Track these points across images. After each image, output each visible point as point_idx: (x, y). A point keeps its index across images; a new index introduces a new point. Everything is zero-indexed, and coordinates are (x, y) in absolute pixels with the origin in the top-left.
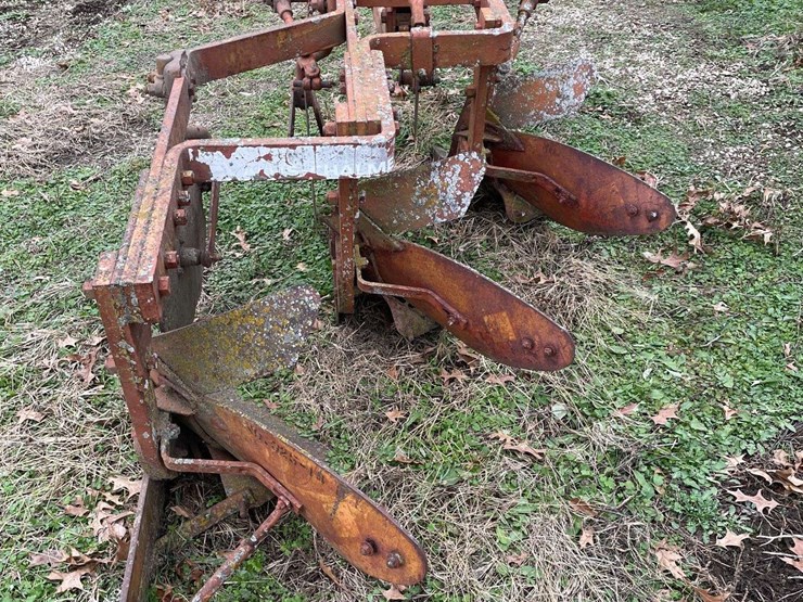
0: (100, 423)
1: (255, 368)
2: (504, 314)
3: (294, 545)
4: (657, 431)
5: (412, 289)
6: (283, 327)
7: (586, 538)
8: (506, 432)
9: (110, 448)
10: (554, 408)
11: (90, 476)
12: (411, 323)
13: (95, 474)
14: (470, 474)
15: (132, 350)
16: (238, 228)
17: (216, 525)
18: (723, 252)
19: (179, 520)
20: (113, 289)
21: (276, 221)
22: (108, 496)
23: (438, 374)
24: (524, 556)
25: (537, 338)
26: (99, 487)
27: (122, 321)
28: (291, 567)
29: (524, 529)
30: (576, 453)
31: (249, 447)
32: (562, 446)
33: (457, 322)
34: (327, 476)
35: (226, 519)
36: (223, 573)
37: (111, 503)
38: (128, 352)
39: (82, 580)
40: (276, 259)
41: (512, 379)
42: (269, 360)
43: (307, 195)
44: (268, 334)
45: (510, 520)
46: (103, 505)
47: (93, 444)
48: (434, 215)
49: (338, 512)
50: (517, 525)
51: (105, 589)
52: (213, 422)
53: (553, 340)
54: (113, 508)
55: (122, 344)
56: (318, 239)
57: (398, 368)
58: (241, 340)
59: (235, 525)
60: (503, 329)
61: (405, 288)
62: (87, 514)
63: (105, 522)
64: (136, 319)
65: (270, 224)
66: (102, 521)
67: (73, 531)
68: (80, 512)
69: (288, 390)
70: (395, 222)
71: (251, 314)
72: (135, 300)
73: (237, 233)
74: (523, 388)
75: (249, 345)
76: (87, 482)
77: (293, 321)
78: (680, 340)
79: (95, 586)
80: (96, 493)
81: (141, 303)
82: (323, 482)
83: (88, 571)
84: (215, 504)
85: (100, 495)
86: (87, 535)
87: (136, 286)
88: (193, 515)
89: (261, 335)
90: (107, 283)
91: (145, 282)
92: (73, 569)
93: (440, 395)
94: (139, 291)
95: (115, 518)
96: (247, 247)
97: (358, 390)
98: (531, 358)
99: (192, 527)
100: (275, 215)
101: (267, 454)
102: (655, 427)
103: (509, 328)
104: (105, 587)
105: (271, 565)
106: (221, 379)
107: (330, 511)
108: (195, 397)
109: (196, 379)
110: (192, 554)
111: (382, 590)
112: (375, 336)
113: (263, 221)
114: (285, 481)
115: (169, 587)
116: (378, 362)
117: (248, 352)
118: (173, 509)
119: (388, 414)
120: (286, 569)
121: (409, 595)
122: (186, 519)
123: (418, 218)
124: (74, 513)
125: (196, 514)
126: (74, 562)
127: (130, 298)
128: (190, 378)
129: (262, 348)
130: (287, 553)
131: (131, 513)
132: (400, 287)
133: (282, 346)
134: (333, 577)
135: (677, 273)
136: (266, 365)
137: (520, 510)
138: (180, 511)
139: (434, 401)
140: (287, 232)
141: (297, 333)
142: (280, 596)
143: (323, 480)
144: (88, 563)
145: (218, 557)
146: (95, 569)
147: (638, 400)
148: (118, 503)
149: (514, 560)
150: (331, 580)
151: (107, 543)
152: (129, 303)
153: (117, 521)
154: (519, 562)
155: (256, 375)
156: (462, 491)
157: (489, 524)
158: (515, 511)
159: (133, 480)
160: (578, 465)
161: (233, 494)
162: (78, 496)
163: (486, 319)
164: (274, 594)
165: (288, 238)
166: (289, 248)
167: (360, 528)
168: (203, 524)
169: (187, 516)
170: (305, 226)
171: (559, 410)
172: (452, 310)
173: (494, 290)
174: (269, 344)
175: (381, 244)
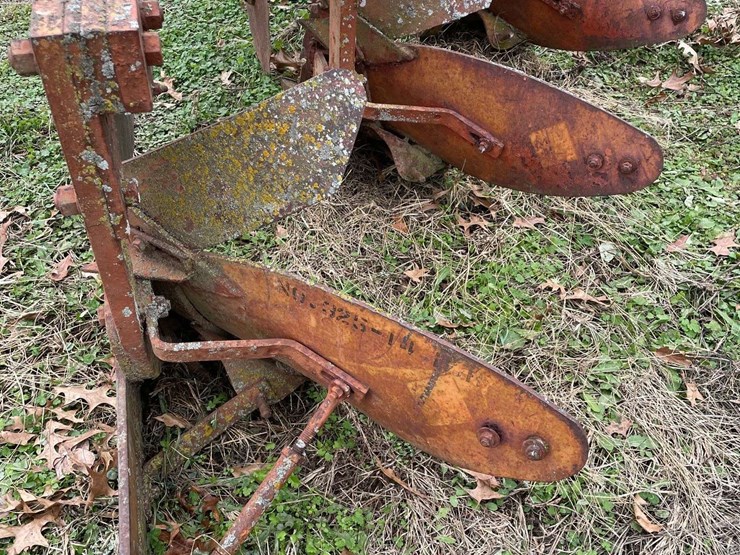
0: (29, 318)
1: (279, 202)
2: (562, 126)
3: (336, 445)
4: (722, 263)
5: (430, 109)
6: (316, 137)
7: (692, 393)
8: (556, 281)
9: (49, 350)
10: (601, 248)
11: (27, 390)
12: (415, 163)
13: (34, 388)
14: (536, 333)
15: (104, 165)
16: (163, 73)
17: (224, 433)
18: (723, 70)
19: (173, 433)
20: (69, 44)
21: (210, 63)
22: (60, 414)
23: (455, 222)
24: (625, 424)
25: (609, 152)
26: (43, 402)
27: (87, 110)
28: (338, 475)
29: (616, 391)
30: (643, 296)
31: (279, 317)
32: (621, 290)
33: (491, 147)
34: (420, 342)
35: (237, 424)
36: (264, 496)
37: (66, 422)
38: (99, 170)
39: (43, 533)
40: (219, 107)
41: (541, 220)
42: (299, 187)
43: (239, 34)
44: (296, 147)
45: (595, 383)
46: (53, 425)
47: (23, 346)
48: (451, 8)
49: (434, 391)
50: (606, 387)
51: (81, 541)
52: (219, 287)
53: (633, 151)
54: (69, 427)
55: (88, 154)
56: (267, 80)
57: (407, 218)
58: (256, 159)
59: (248, 430)
60: (559, 146)
61: (420, 109)
62: (32, 440)
63: (61, 448)
64: (110, 106)
65: (203, 67)
66: (56, 447)
67: (17, 465)
68: (23, 439)
69: (274, 257)
70: (400, 21)
71: (269, 117)
72: (107, 68)
73: (162, 80)
74: (558, 230)
75: (269, 166)
76: (24, 398)
77: (330, 125)
78: (711, 164)
79: (67, 540)
80: (40, 411)
81: (120, 71)
82: (411, 350)
83: (50, 519)
84: (218, 406)
85: (47, 412)
86: (39, 469)
87: (110, 36)
88: (189, 424)
89: (286, 149)
90: (58, 32)
91: (126, 29)
92: (28, 519)
93: (464, 246)
94: (115, 47)
95: (74, 440)
96: (179, 96)
97: (362, 249)
98: (598, 180)
99: (193, 439)
100: (206, 56)
101: (313, 322)
102: (718, 260)
103: (568, 144)
104: (81, 538)
105: (311, 476)
106: (229, 222)
107: (419, 392)
108: (189, 254)
109: (190, 226)
110: (198, 475)
111: (467, 490)
112: (365, 187)
113: (192, 64)
114: (341, 359)
115: (175, 525)
116: (380, 214)
117: (268, 177)
118: (159, 418)
119: (409, 274)
120: (331, 479)
121: (504, 492)
122: (183, 431)
123: (431, 12)
124: (13, 442)
125: (194, 423)
126: (28, 510)
127: (98, 62)
128: (180, 225)
129: (288, 169)
130: (328, 457)
131: (96, 431)
132: (415, 108)
133: (318, 167)
134: (399, 481)
135: (678, 97)
136: (296, 194)
137: (604, 369)
138: (170, 420)
139: (458, 253)
140: (225, 76)
141: (337, 144)
142: (333, 516)
143: (411, 348)
144: (50, 508)
145: (236, 475)
146: (60, 515)
147: (689, 231)
148: (76, 421)
149: (615, 430)
150: (397, 485)
151: (72, 476)
152: (97, 74)
153: (79, 445)
154: (623, 432)
155: (282, 211)
156: (533, 354)
157: (574, 391)
158: (598, 370)
159: (91, 387)
160: (651, 308)
161: (245, 390)
162: (15, 418)
163: (533, 138)
164: (324, 514)
165: (228, 82)
166: (233, 93)
167: (473, 410)
168: (207, 434)
169: (181, 426)
170: (246, 68)
171: (607, 250)
172: (483, 132)
173: (549, 95)
174: (299, 164)
175: (381, 54)
